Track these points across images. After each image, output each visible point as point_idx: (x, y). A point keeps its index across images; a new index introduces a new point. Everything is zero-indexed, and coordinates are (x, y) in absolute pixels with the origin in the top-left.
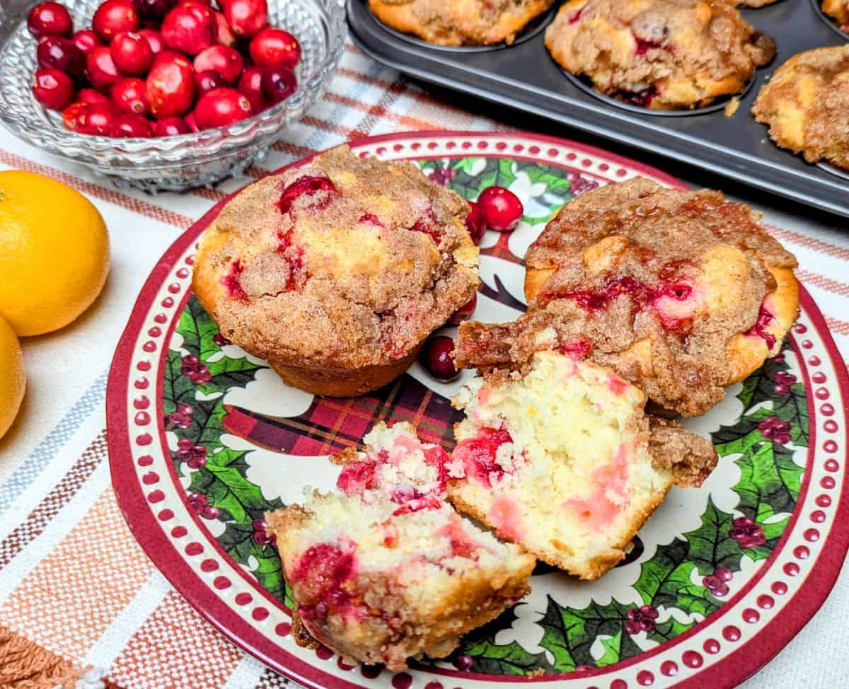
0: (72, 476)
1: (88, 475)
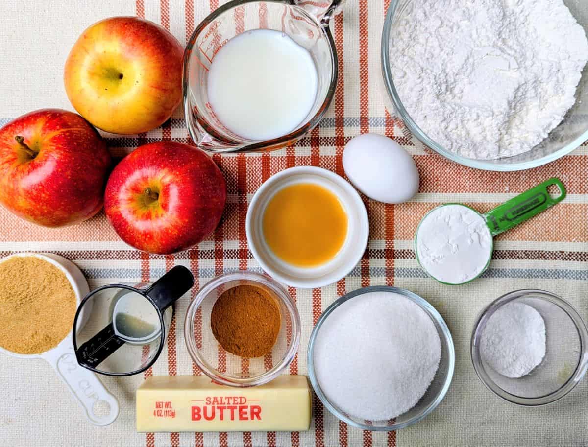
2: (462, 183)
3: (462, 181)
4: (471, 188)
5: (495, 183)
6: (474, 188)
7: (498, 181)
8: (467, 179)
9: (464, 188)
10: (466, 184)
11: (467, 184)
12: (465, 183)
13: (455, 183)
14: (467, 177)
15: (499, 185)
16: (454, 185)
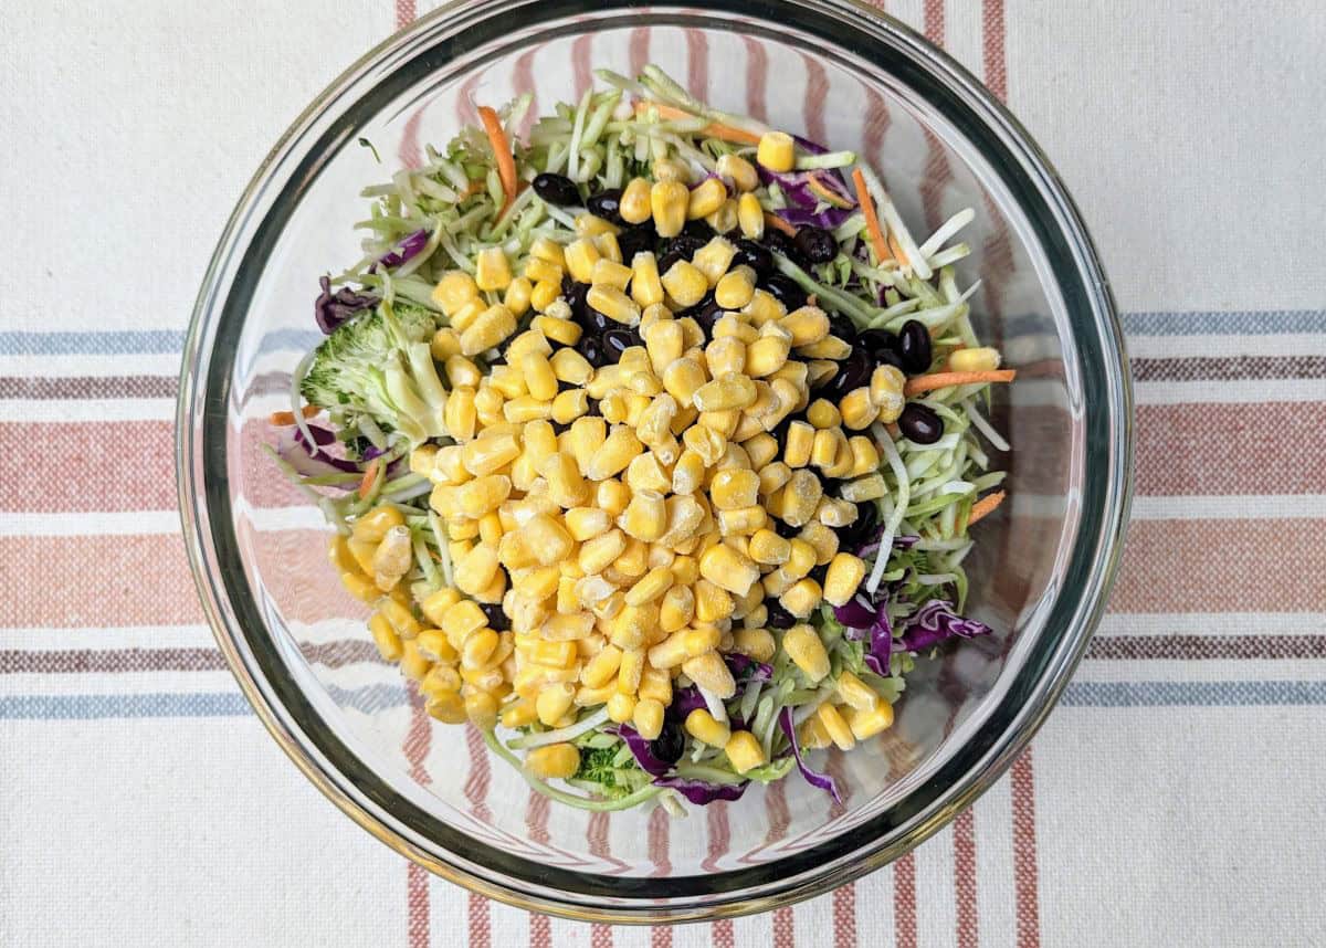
2: (1187, 471)
3: (1187, 466)
4: (1208, 483)
5: (1269, 470)
6: (1216, 484)
7: (1273, 464)
8: (1199, 461)
9: (1192, 484)
10: (1195, 475)
11: (1199, 475)
12: (1195, 471)
13: (1170, 471)
14: (1199, 457)
15: (1278, 474)
16: (1167, 476)
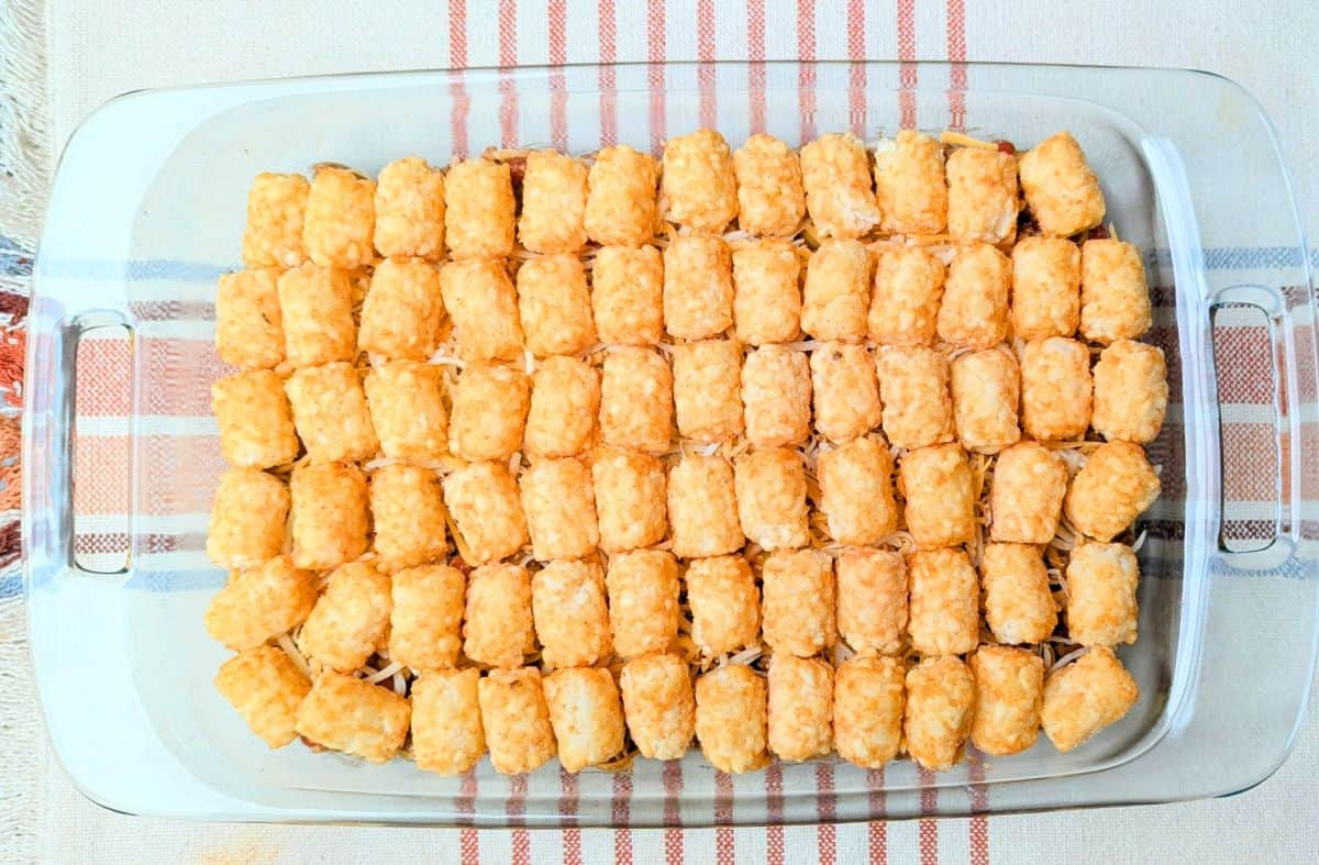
0: (1264, 534)
1: (1257, 522)
